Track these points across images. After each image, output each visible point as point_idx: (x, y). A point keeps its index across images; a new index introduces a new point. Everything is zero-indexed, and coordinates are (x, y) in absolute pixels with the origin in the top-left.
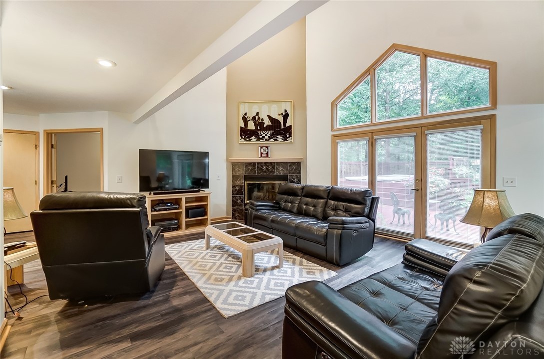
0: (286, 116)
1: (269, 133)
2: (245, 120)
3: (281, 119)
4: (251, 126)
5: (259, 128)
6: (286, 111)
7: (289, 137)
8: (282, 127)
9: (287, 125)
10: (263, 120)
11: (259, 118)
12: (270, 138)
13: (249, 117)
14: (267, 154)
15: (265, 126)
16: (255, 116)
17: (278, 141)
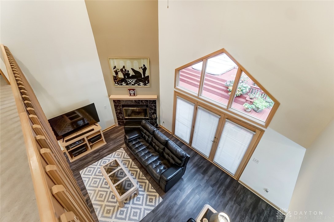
0: (145, 69)
5: (126, 77)
6: (144, 65)
7: (148, 83)
8: (143, 77)
9: (146, 75)
10: (128, 71)
14: (134, 94)
15: (130, 75)
17: (140, 85)
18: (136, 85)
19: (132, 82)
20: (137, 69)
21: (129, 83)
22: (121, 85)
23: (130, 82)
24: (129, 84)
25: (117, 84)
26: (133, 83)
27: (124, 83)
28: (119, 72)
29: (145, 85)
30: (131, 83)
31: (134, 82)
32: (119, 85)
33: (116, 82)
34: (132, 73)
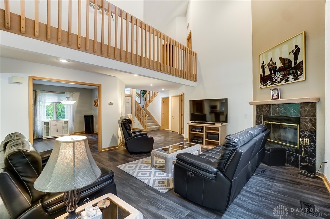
0: (296, 53)
1: (281, 75)
2: (263, 68)
3: (292, 57)
4: (267, 72)
5: (273, 73)
6: (296, 46)
7: (300, 75)
8: (293, 65)
9: (298, 62)
10: (275, 63)
11: (273, 62)
12: (282, 80)
13: (266, 65)
14: (277, 96)
15: (277, 68)
16: (270, 62)
17: (289, 81)
18: (284, 81)
19: (278, 78)
20: (286, 56)
21: (274, 80)
22: (266, 85)
23: (276, 78)
24: (275, 82)
25: (262, 86)
26: (279, 80)
27: (269, 81)
28: (266, 67)
29: (296, 78)
30: (276, 80)
31: (280, 77)
32: (264, 86)
33: (262, 83)
34: (279, 64)
